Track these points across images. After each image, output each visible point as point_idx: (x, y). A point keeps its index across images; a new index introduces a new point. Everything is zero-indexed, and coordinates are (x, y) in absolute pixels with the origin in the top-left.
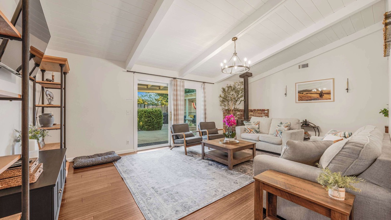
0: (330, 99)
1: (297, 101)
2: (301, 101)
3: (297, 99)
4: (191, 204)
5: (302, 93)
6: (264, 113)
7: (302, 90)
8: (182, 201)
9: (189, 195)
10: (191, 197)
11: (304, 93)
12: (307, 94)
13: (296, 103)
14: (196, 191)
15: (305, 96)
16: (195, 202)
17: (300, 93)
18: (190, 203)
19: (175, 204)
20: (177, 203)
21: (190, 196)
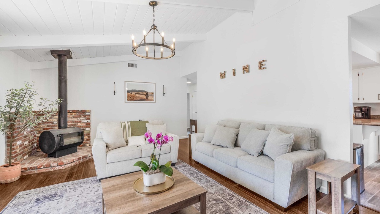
0: (153, 100)
1: (126, 101)
2: (130, 101)
3: (126, 98)
5: (131, 92)
6: (85, 116)
7: (131, 89)
11: (133, 93)
12: (136, 94)
13: (125, 102)
15: (134, 96)
17: (129, 93)
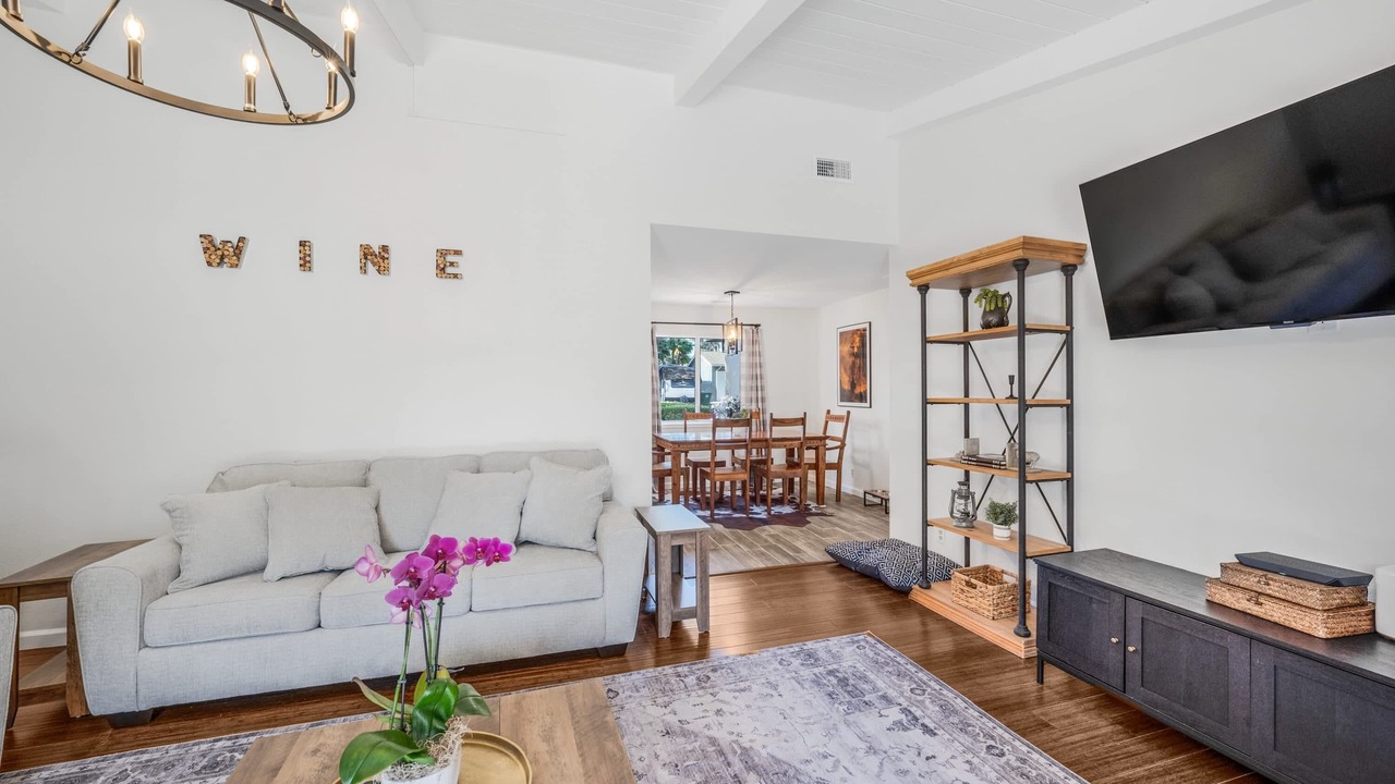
4: (792, 660)
8: (816, 670)
9: (793, 682)
10: (788, 676)
14: (766, 690)
16: (780, 663)
18: (796, 662)
19: (835, 666)
20: (830, 668)
21: (793, 678)
